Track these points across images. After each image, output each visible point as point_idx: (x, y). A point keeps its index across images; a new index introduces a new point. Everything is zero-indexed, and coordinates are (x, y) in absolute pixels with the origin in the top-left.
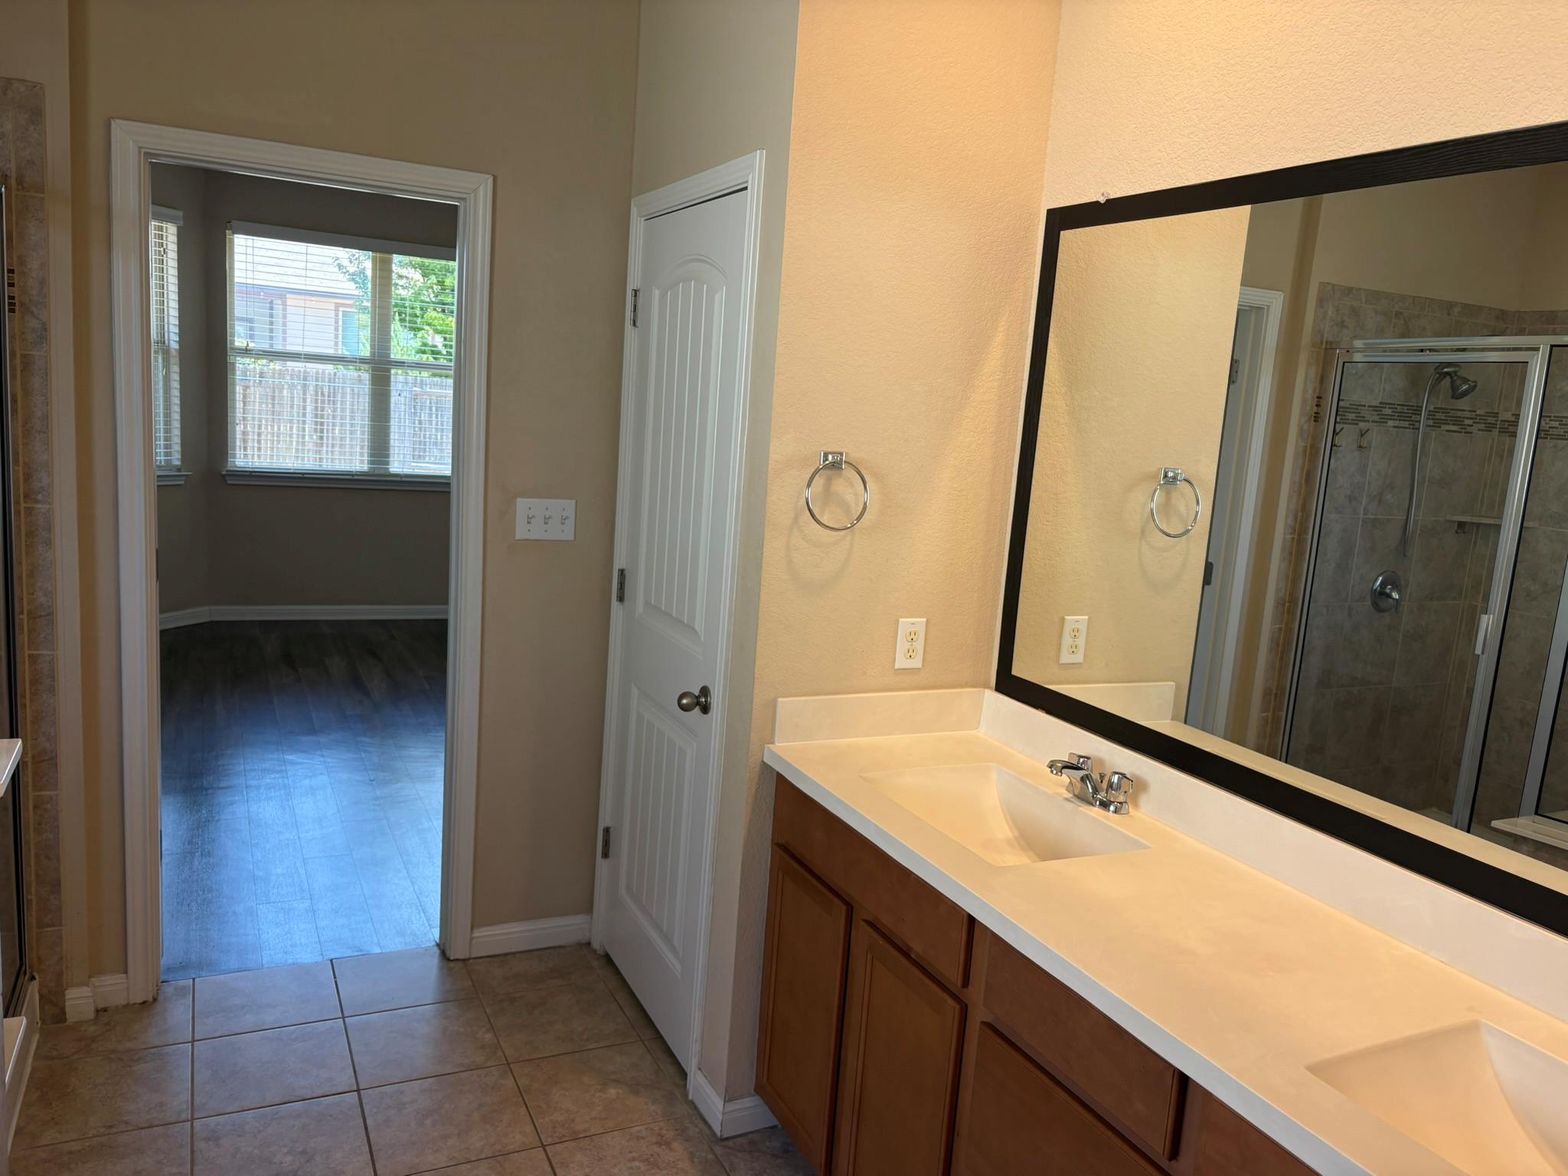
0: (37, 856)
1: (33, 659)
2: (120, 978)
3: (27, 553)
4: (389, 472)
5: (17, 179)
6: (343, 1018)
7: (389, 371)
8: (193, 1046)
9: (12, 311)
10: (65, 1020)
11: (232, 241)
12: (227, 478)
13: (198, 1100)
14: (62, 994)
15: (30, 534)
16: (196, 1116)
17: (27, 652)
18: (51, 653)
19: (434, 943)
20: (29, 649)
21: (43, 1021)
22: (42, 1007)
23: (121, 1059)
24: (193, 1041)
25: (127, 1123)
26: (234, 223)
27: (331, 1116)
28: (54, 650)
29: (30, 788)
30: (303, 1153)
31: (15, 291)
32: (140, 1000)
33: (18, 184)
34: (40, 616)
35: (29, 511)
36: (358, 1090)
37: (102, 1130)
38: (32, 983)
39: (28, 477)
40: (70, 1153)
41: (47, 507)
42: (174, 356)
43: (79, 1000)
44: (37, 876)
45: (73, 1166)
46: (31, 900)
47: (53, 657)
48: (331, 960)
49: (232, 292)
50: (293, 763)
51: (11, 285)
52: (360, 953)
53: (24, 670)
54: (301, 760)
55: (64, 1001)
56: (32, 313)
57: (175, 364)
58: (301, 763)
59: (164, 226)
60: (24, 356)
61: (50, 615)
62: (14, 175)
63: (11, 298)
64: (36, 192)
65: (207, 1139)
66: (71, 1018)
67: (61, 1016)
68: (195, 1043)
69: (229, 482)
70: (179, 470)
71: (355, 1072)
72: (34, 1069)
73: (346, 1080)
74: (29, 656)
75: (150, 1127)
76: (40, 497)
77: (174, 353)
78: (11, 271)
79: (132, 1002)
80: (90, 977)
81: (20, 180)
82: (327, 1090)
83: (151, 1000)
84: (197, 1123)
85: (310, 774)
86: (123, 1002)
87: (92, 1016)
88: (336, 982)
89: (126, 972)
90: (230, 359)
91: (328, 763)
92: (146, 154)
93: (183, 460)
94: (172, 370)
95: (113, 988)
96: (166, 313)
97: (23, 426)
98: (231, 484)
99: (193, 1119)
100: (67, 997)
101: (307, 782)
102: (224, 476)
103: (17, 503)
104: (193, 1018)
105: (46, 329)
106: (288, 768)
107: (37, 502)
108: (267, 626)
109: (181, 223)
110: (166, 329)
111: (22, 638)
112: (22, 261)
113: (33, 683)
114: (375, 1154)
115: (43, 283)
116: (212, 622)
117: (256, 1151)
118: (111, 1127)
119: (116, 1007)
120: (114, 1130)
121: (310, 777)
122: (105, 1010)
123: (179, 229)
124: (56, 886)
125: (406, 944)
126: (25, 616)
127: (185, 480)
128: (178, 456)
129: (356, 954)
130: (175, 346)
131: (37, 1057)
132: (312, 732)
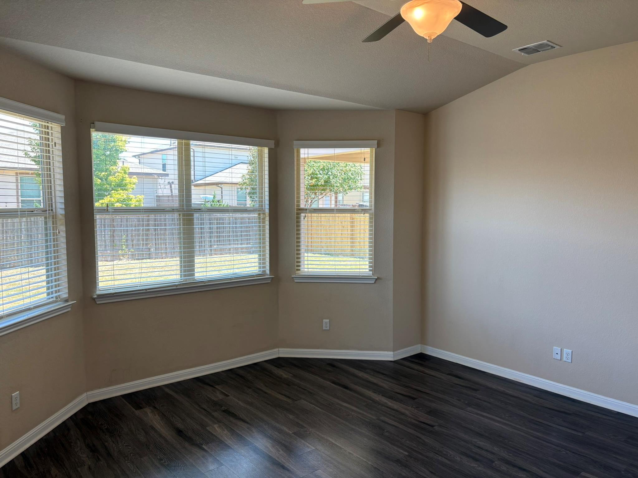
4: (194, 279)
7: (192, 215)
12: (96, 300)
26: (94, 123)
42: (61, 220)
57: (61, 225)
59: (51, 125)
69: (98, 303)
70: (66, 301)
77: (61, 217)
93: (69, 293)
94: (59, 230)
96: (53, 189)
102: (94, 299)
109: (64, 125)
110: (54, 201)
123: (62, 128)
127: (71, 307)
128: (66, 290)
130: (61, 212)
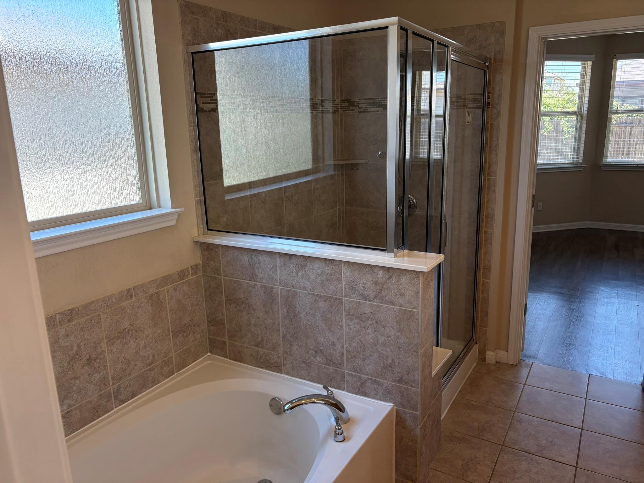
0: (482, 301)
1: (486, 232)
2: (505, 353)
3: (487, 195)
5: (494, 59)
6: (586, 399)
8: (524, 386)
9: (488, 108)
10: (485, 362)
11: (616, 64)
12: (602, 167)
13: (519, 405)
14: (485, 352)
15: (488, 188)
16: (516, 411)
17: (484, 230)
18: (491, 231)
19: (640, 383)
20: (485, 228)
21: (478, 360)
22: (478, 355)
23: (498, 381)
24: (525, 384)
25: (493, 403)
26: (617, 55)
27: (567, 434)
28: (492, 230)
29: (481, 277)
30: (551, 442)
31: (490, 101)
32: (511, 363)
33: (494, 61)
34: (489, 217)
35: (489, 179)
36: (582, 429)
37: (484, 402)
38: (476, 345)
39: (489, 167)
40: (472, 405)
41: (494, 178)
42: (585, 117)
43: (490, 356)
44: (481, 309)
45: (472, 409)
46: (478, 316)
47: (492, 233)
48: (589, 374)
49: (614, 86)
50: (603, 291)
51: (489, 98)
52: (603, 376)
53: (483, 236)
54: (607, 290)
55: (486, 355)
56: (495, 108)
57: (585, 120)
58: (606, 292)
60: (491, 124)
61: (492, 217)
62: (493, 58)
63: (488, 103)
64: (500, 62)
65: (517, 421)
66: (487, 361)
67: (484, 360)
68: (526, 386)
69: (602, 169)
70: (581, 164)
71: (583, 422)
72: (471, 374)
73: (578, 423)
74: (485, 231)
75: (500, 408)
76: (492, 174)
77: (585, 115)
78: (489, 93)
79: (508, 363)
80: (495, 349)
81: (495, 60)
82: (569, 424)
83: (515, 364)
84: (516, 413)
85: (609, 297)
86: (506, 362)
87: (493, 363)
88: (588, 384)
89: (507, 352)
90: (609, 116)
91: (619, 294)
92: (542, 38)
93: (583, 160)
94: (583, 123)
95: (502, 355)
96: (583, 99)
97: (489, 149)
98: (603, 170)
99: (515, 411)
100: (487, 354)
101: (606, 300)
102: (601, 166)
103: (485, 176)
104: (528, 376)
105: (499, 113)
106: (600, 292)
107: (491, 176)
108: (612, 232)
109: (594, 60)
110: (583, 106)
111: (483, 224)
112: (493, 89)
113: (485, 241)
114: (579, 456)
115: (500, 96)
116: (588, 228)
117: (533, 433)
118: (488, 402)
119: (503, 363)
120: (488, 404)
121: (608, 298)
122: (499, 363)
123: (593, 63)
124: (486, 314)
125: (626, 379)
126: (484, 217)
127: (583, 169)
128: (581, 158)
129: (601, 376)
130: (585, 112)
131: (473, 370)
132: (617, 279)
